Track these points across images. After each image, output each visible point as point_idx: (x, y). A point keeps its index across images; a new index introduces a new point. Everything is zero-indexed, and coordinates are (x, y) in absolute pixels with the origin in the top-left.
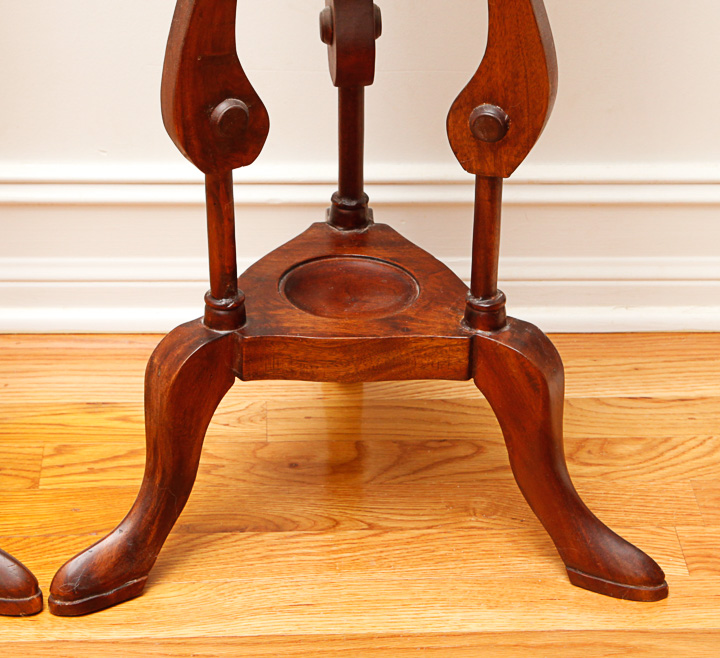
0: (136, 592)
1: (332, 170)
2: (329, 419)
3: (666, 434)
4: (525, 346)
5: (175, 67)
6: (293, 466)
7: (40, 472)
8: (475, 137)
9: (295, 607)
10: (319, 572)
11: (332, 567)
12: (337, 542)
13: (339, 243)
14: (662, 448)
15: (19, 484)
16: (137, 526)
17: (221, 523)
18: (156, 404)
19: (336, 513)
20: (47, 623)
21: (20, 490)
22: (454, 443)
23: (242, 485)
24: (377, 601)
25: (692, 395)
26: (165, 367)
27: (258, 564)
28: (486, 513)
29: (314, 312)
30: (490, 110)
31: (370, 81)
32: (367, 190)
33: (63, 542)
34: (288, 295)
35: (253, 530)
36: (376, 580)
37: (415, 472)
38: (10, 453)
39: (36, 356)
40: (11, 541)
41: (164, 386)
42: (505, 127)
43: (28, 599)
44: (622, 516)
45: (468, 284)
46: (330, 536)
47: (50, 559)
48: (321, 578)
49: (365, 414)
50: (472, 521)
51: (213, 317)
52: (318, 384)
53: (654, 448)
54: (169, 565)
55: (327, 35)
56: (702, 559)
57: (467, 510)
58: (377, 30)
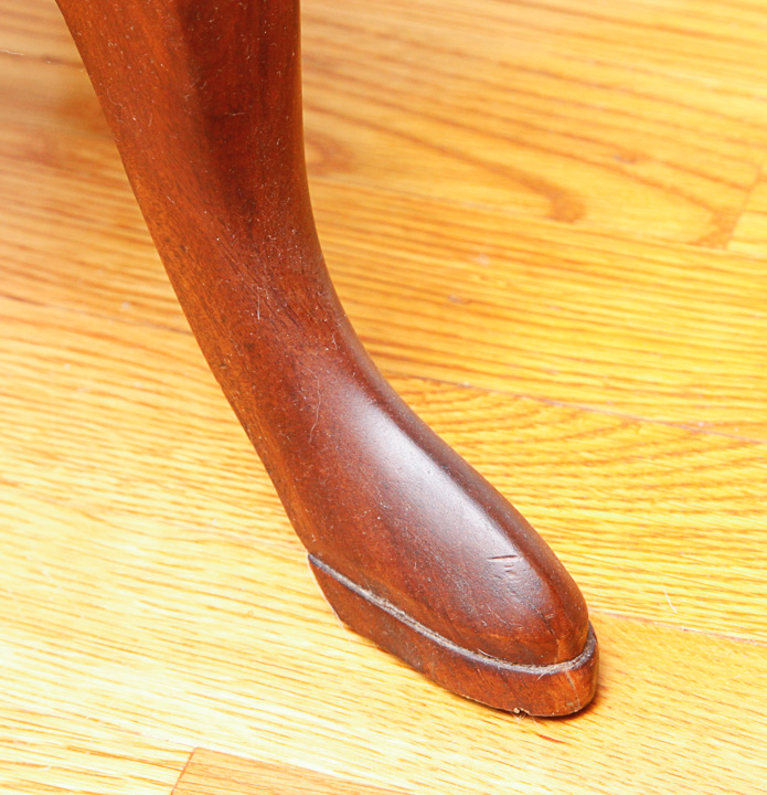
7: (747, 189)
15: (675, 221)
21: (666, 245)
33: (737, 463)
38: (681, 105)
40: (581, 425)
43: (543, 671)
47: (677, 520)
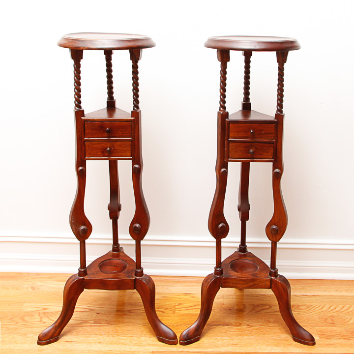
0: (197, 340)
1: (239, 239)
2: (236, 298)
3: (311, 304)
4: (282, 281)
5: (211, 216)
6: (230, 310)
7: (175, 309)
8: (271, 233)
9: (233, 345)
10: (238, 336)
11: (240, 335)
12: (241, 329)
13: (241, 256)
14: (311, 307)
16: (198, 323)
17: (215, 323)
18: (204, 293)
19: (240, 322)
20: (179, 347)
21: (171, 314)
22: (265, 305)
23: (219, 314)
24: (251, 344)
25: (316, 294)
26: (206, 284)
27: (224, 334)
28: (273, 323)
29: (237, 272)
30: (274, 227)
31: (248, 220)
32: (246, 244)
33: (181, 327)
34: (231, 268)
35: (223, 325)
36: (250, 339)
37: (257, 312)
38: (169, 305)
39: (173, 281)
41: (206, 289)
42: (277, 231)
43: (175, 340)
44: (303, 324)
45: (270, 267)
46: (239, 327)
47: (179, 331)
48: (238, 338)
49: (244, 297)
50: (270, 325)
51: (216, 273)
52: (234, 289)
53: (309, 307)
54: (205, 333)
55: (239, 210)
56: (322, 335)
57: (269, 322)
58: (249, 209)
